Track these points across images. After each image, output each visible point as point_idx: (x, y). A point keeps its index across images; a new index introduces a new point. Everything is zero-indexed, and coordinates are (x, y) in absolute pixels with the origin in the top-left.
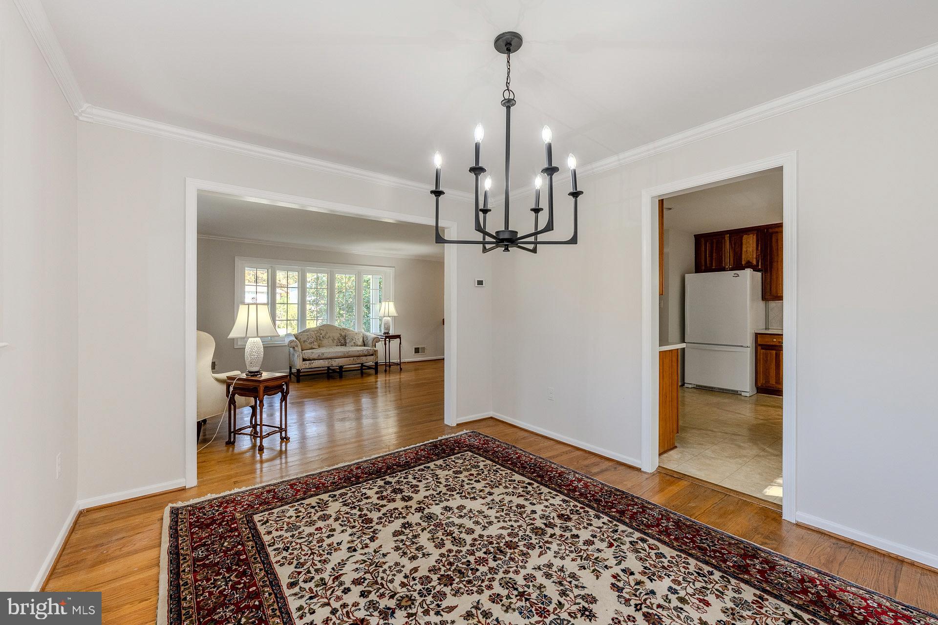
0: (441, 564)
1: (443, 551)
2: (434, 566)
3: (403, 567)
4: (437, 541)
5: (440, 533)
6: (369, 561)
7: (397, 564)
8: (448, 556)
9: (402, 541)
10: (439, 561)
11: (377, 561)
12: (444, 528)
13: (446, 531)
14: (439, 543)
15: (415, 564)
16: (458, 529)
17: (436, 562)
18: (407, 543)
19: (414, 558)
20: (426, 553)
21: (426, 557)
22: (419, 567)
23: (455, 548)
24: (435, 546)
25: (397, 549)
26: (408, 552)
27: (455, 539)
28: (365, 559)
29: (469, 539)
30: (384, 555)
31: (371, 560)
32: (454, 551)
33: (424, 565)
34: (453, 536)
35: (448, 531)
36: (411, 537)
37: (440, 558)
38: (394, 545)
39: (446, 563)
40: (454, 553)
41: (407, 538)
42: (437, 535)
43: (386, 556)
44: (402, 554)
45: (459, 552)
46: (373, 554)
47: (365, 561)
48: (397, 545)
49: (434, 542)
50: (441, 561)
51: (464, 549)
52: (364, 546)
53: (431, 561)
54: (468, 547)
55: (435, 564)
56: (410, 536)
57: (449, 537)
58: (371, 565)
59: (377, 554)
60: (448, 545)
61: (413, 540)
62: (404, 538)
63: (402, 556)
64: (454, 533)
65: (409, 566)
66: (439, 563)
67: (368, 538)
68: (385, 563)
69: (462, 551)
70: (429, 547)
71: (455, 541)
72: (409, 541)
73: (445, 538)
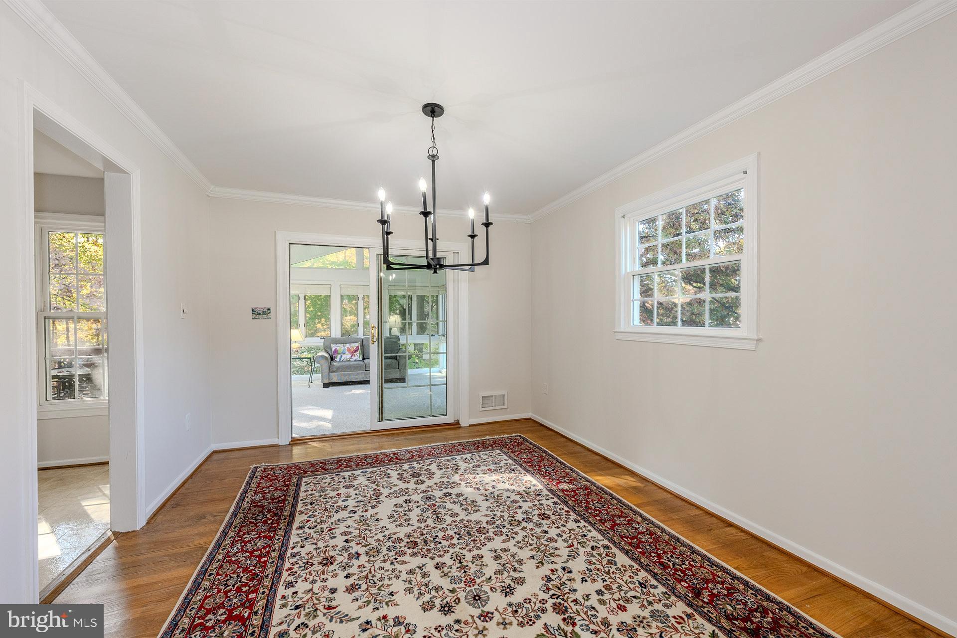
0: (482, 542)
1: (476, 552)
2: (489, 542)
3: (515, 545)
4: (479, 562)
5: (472, 571)
6: (547, 555)
7: (521, 548)
8: (473, 547)
9: (515, 570)
10: (483, 544)
11: (539, 553)
12: (465, 577)
13: (465, 572)
14: (477, 560)
15: (505, 545)
16: (450, 572)
17: (486, 545)
18: (510, 566)
19: (505, 550)
20: (492, 552)
21: (493, 549)
22: (502, 542)
23: (464, 552)
24: (482, 557)
25: (520, 562)
26: (509, 557)
27: (460, 560)
28: (551, 558)
29: (447, 559)
30: (533, 557)
31: (545, 555)
32: (467, 549)
33: (498, 543)
34: (460, 564)
35: (463, 571)
36: (505, 572)
37: (481, 547)
38: (523, 567)
39: (478, 542)
40: (467, 548)
41: (509, 572)
42: (476, 569)
43: (531, 557)
44: (515, 556)
45: (462, 549)
46: (543, 561)
47: (551, 555)
48: (521, 567)
49: (482, 562)
50: (481, 544)
51: (457, 549)
52: (555, 573)
53: (490, 545)
54: (452, 550)
55: (487, 543)
56: (506, 574)
57: (465, 564)
58: (545, 551)
59: (540, 560)
60: (469, 556)
61: (503, 568)
62: (512, 573)
63: (515, 554)
64: (458, 568)
65: (511, 544)
66: (484, 543)
67: (553, 580)
68: (532, 550)
69: (460, 548)
70: (488, 558)
71: (461, 559)
72: (507, 568)
73: (470, 564)
